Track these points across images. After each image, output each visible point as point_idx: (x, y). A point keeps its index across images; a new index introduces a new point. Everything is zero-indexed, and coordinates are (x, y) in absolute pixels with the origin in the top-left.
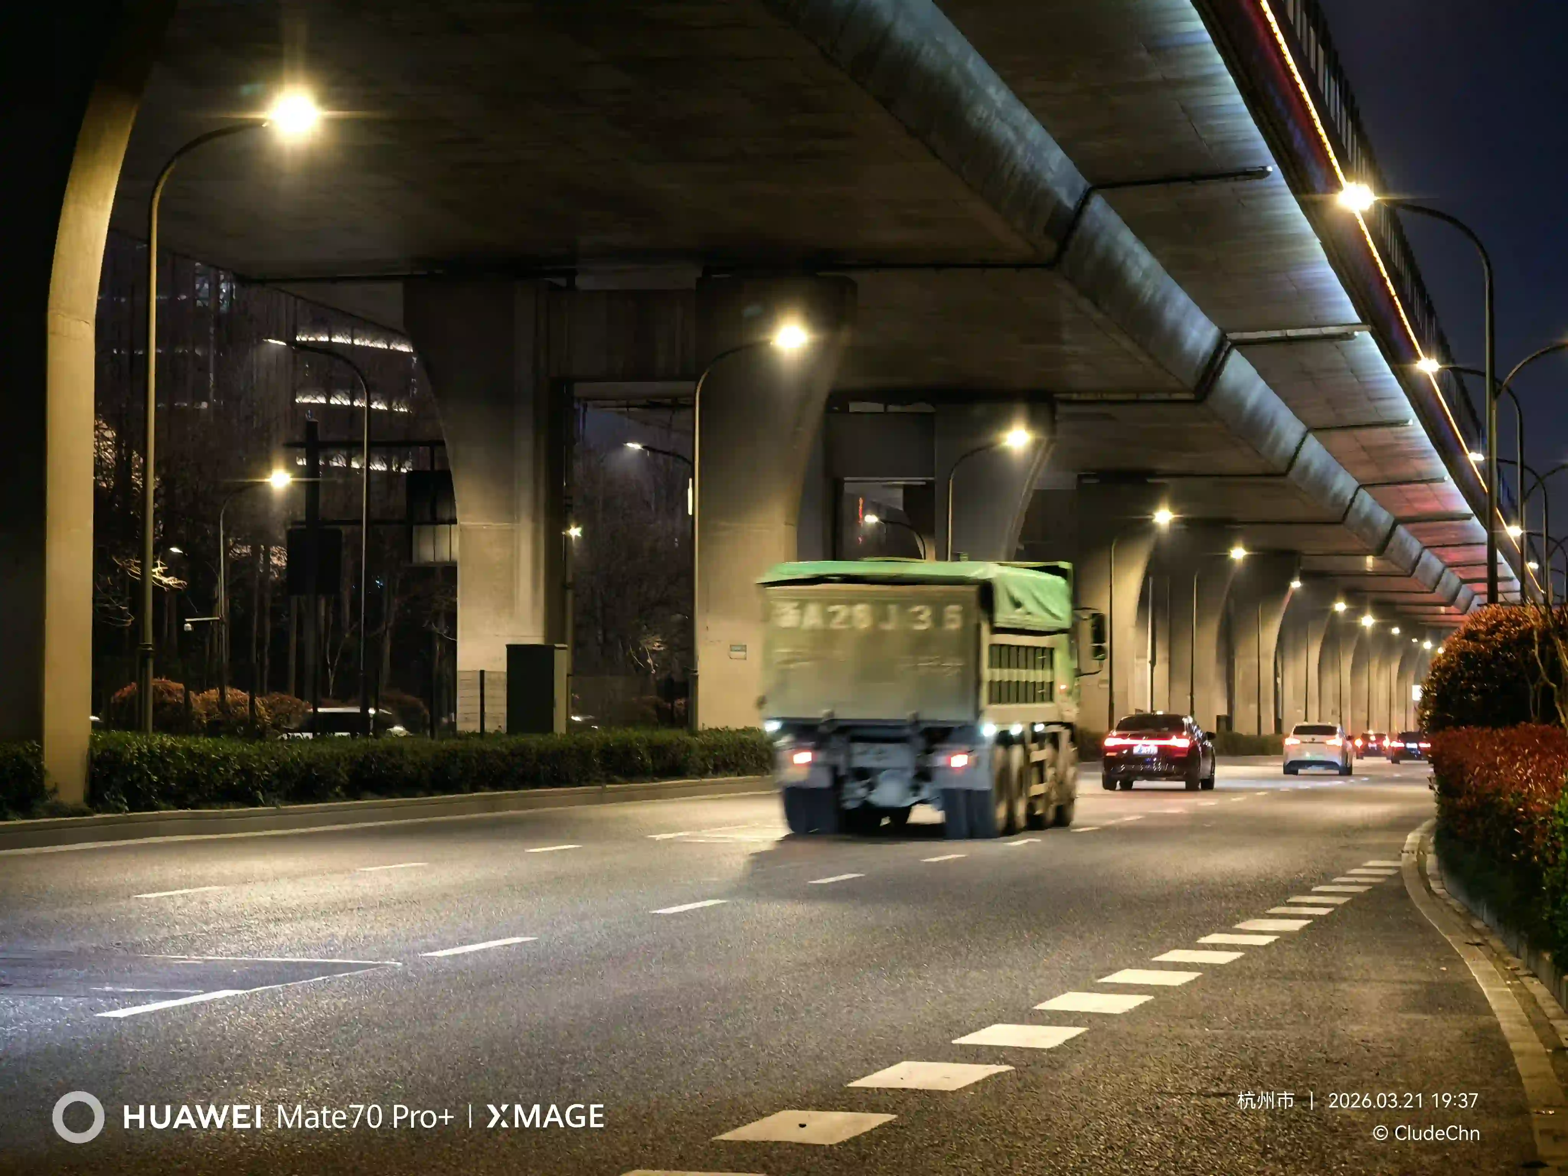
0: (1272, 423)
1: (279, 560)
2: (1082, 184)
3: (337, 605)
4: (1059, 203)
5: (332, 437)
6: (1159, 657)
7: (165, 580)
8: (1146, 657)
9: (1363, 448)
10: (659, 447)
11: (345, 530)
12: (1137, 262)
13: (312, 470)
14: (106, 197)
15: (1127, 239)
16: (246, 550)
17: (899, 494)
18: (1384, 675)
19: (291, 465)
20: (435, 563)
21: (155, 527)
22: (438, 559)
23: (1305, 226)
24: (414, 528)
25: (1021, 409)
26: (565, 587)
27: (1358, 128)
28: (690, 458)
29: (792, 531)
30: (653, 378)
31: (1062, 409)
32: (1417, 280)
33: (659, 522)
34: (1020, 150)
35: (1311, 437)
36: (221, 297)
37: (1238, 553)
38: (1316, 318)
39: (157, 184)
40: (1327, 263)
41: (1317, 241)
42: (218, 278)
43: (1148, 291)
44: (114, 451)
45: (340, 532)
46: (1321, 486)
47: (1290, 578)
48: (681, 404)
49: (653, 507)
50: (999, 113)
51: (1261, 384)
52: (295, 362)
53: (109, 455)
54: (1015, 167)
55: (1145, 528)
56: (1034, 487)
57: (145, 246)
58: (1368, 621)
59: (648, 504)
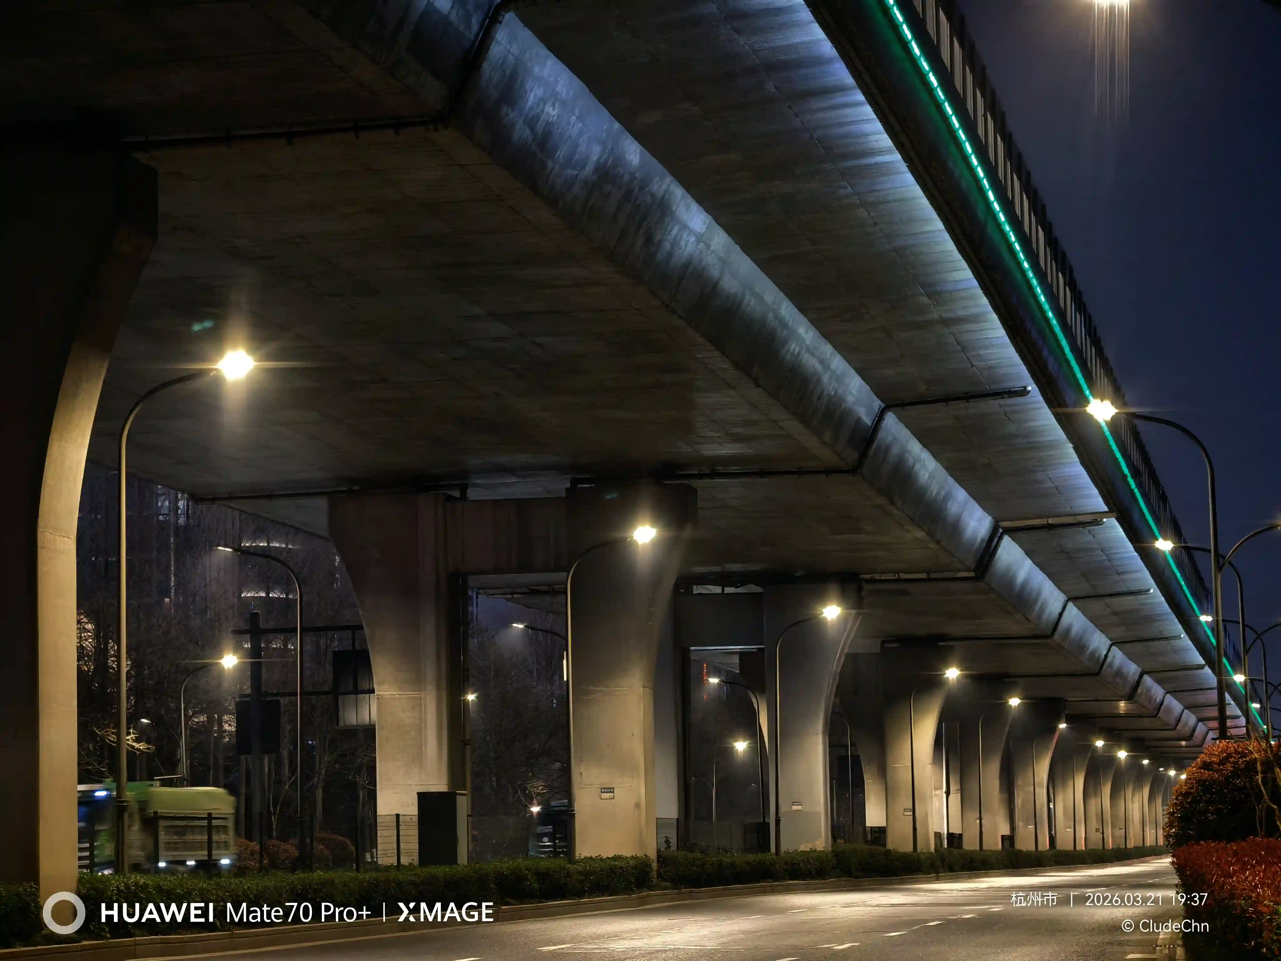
0: (1039, 594)
1: (230, 727)
2: (877, 404)
3: (278, 763)
4: (859, 419)
5: (271, 625)
6: (952, 788)
7: (136, 745)
8: (942, 789)
9: (1116, 613)
10: (539, 627)
11: (283, 701)
12: (924, 466)
13: (255, 652)
14: (84, 436)
15: (915, 448)
16: (203, 718)
17: (736, 660)
18: (1137, 798)
19: (237, 648)
20: (357, 725)
21: (128, 702)
22: (360, 722)
23: (1058, 433)
24: (341, 697)
25: (834, 588)
26: (465, 743)
27: (1100, 352)
28: (564, 636)
29: (649, 691)
30: (532, 570)
31: (867, 587)
32: (1153, 475)
33: (540, 687)
34: (825, 379)
35: (1070, 605)
36: (179, 512)
37: (1014, 702)
38: (1071, 508)
39: (126, 423)
40: (1079, 464)
41: (1071, 445)
42: (177, 497)
43: (934, 490)
44: (93, 640)
45: (278, 701)
46: (1081, 646)
47: (1059, 721)
48: (556, 591)
49: (535, 674)
50: (808, 350)
51: (1028, 563)
52: (240, 563)
53: (89, 644)
54: (822, 392)
55: (936, 682)
56: (846, 651)
57: (117, 472)
58: (1122, 755)
59: (531, 672)
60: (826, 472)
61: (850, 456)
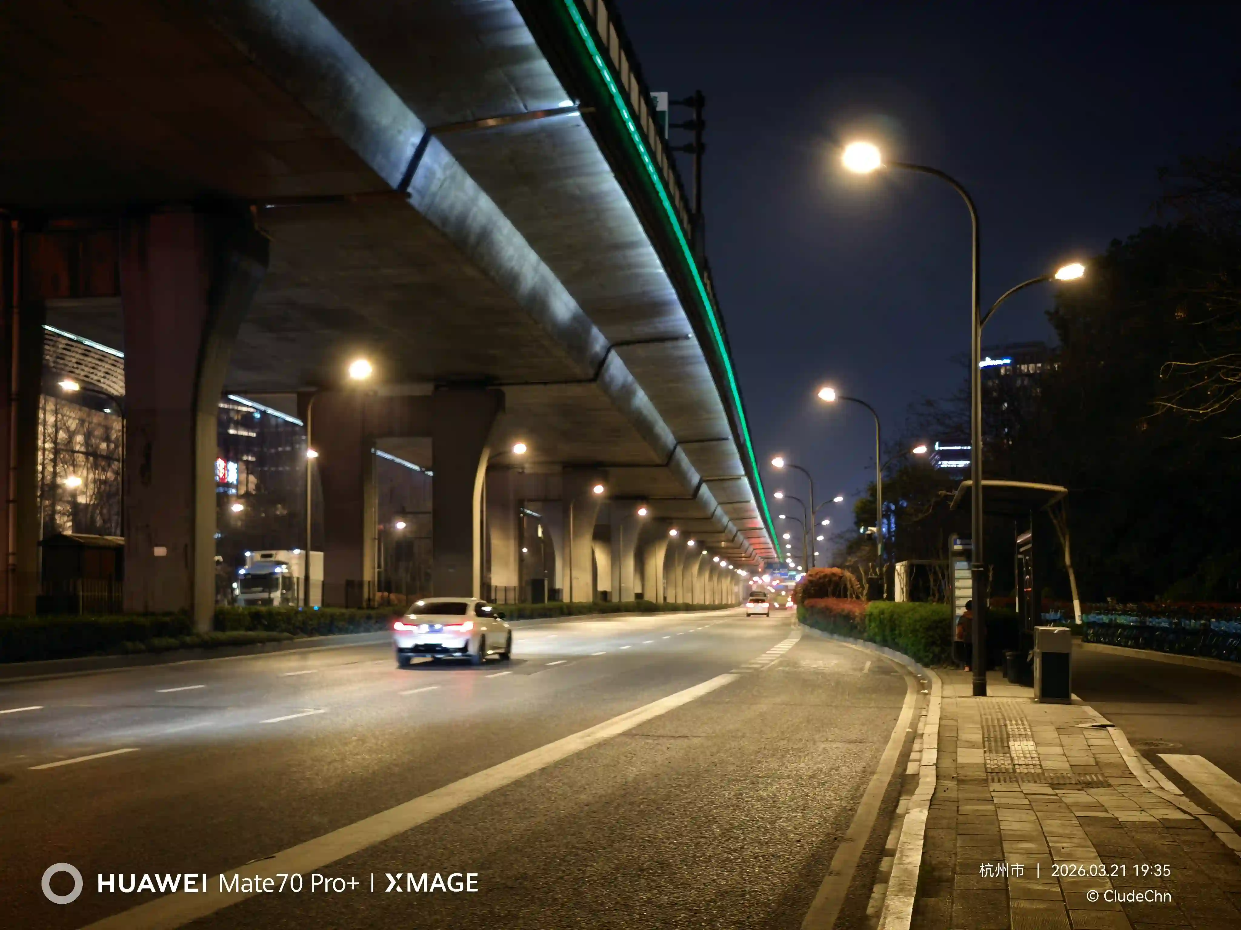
0: (710, 503)
9: (734, 509)
15: (683, 456)
35: (719, 507)
37: (691, 543)
38: (733, 474)
46: (718, 521)
51: (709, 492)
58: (723, 564)
60: (579, 381)
61: (591, 372)
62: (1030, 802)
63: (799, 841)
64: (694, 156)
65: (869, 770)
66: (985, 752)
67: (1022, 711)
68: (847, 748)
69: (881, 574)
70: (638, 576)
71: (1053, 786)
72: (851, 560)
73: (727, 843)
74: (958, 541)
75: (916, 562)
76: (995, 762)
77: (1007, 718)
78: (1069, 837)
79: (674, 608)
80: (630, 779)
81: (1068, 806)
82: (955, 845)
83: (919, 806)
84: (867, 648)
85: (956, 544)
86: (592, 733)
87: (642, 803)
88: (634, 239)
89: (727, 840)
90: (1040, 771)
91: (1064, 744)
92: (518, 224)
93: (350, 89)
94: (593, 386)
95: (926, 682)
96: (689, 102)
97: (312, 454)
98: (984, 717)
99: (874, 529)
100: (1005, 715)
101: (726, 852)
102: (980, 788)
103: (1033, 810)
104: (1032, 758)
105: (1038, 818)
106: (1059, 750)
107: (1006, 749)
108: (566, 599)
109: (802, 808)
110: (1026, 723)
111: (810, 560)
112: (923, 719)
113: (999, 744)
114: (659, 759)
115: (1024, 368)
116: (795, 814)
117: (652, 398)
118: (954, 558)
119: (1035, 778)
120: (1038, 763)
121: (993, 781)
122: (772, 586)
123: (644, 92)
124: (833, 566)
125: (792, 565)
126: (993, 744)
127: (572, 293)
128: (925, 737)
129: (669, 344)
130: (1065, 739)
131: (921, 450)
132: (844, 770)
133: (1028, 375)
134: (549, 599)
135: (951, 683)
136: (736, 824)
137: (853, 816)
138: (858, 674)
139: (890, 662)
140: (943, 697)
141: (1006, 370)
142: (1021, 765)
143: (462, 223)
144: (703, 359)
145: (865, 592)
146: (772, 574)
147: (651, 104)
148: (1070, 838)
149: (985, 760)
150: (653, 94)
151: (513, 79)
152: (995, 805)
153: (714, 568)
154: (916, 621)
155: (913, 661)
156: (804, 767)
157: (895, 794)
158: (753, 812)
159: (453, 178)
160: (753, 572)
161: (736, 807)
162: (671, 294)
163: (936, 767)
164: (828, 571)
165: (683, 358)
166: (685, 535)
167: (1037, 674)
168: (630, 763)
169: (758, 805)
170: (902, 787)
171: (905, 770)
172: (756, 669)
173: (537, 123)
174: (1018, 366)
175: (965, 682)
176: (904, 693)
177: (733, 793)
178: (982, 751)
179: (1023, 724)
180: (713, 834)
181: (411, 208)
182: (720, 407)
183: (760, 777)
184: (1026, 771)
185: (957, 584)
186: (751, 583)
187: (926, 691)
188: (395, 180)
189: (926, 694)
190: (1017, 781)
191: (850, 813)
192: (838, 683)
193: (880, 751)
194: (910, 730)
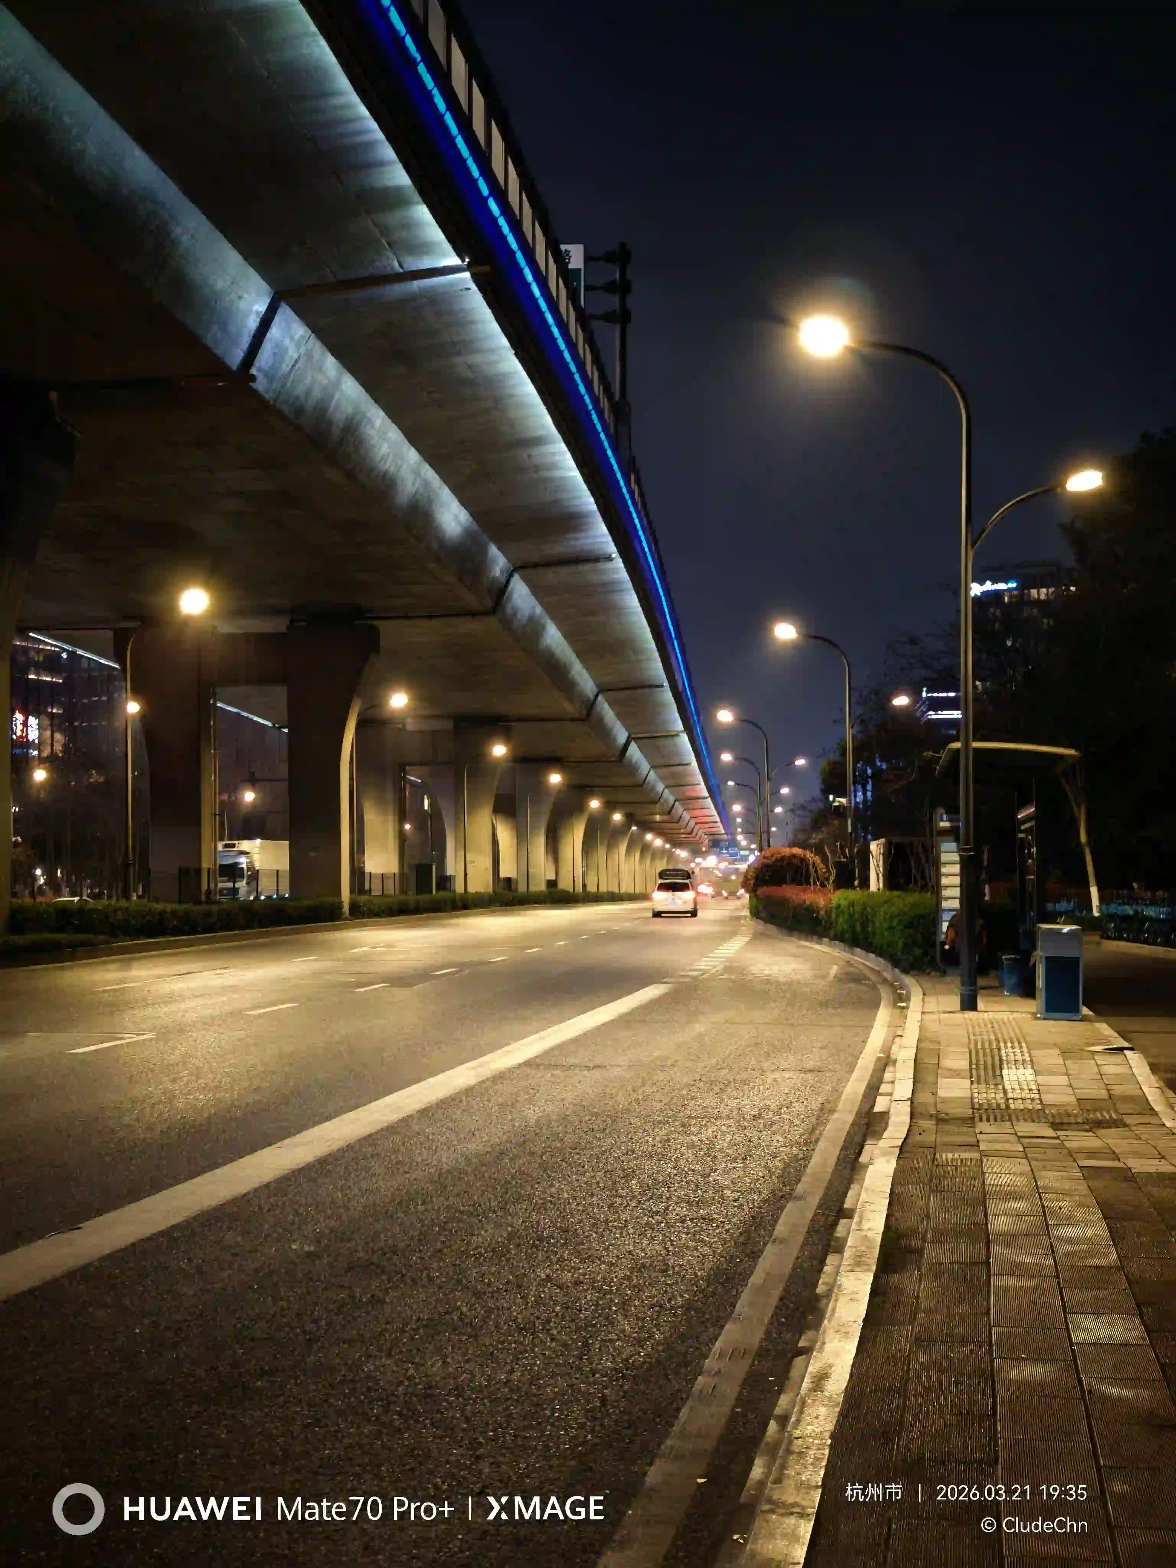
2: (597, 692)
4: (588, 697)
9: (672, 774)
15: (607, 708)
60: (473, 614)
61: (489, 603)
62: (1024, 1148)
63: (736, 1200)
64: (618, 328)
65: (828, 1106)
66: (972, 1082)
67: (1021, 1030)
68: (802, 1078)
69: (851, 857)
70: (550, 858)
71: (1055, 1126)
72: (816, 838)
73: (647, 1203)
74: (945, 817)
75: (896, 839)
76: (985, 1095)
77: (1001, 1040)
78: (1069, 1193)
79: (597, 898)
80: (532, 1122)
81: (1070, 1153)
82: (927, 1205)
83: (885, 1153)
84: (835, 947)
85: (942, 820)
86: (488, 1063)
87: (543, 1154)
88: (541, 433)
89: (648, 1200)
90: (1039, 1107)
91: (1070, 1072)
92: (395, 414)
93: (175, 243)
94: (493, 621)
95: (904, 992)
96: (609, 258)
97: (133, 708)
98: (972, 1037)
99: (844, 800)
100: (999, 1036)
101: (646, 1215)
102: (965, 1130)
103: (1027, 1158)
104: (1030, 1090)
105: (1032, 1170)
106: (1063, 1080)
107: (999, 1078)
108: (459, 888)
109: (743, 1156)
110: (1024, 1045)
111: (765, 836)
112: (897, 1040)
113: (991, 1073)
114: (569, 1097)
115: (1034, 592)
116: (734, 1165)
117: (566, 635)
118: (939, 838)
119: (1032, 1116)
120: (1037, 1096)
121: (981, 1120)
122: (718, 869)
123: (553, 246)
124: (792, 845)
125: (744, 843)
126: (982, 1073)
127: (464, 502)
128: (897, 1064)
129: (587, 567)
130: (1073, 1066)
131: (901, 701)
132: (798, 1107)
133: (1038, 602)
134: (439, 888)
135: (936, 994)
136: (661, 1179)
137: (806, 1166)
138: (822, 983)
139: (861, 967)
140: (923, 1013)
141: (1011, 597)
142: (1016, 1099)
143: (321, 413)
144: (629, 585)
145: (832, 878)
146: (718, 855)
147: (561, 259)
148: (1070, 1195)
149: (972, 1093)
150: (563, 247)
151: (385, 231)
152: (980, 1151)
153: (646, 848)
154: (892, 917)
155: (889, 965)
156: (749, 1103)
157: (858, 1139)
158: (682, 1162)
159: (309, 355)
160: (696, 852)
161: (663, 1157)
162: (588, 504)
163: (912, 1103)
164: (787, 851)
165: (605, 584)
166: (610, 806)
167: (1040, 983)
168: (530, 1101)
169: (689, 1154)
170: (868, 1128)
171: (873, 1106)
172: (695, 978)
173: (417, 285)
174: (1026, 591)
175: (950, 992)
176: (877, 1006)
177: (658, 1139)
178: (968, 1081)
179: (1021, 1047)
180: (631, 1191)
181: (255, 392)
182: (651, 644)
183: (692, 1118)
184: (1022, 1107)
185: (944, 870)
186: (693, 865)
187: (904, 1004)
188: (235, 357)
189: (903, 1008)
190: (1010, 1120)
191: (802, 1162)
192: (794, 995)
193: (843, 1081)
194: (882, 1055)
